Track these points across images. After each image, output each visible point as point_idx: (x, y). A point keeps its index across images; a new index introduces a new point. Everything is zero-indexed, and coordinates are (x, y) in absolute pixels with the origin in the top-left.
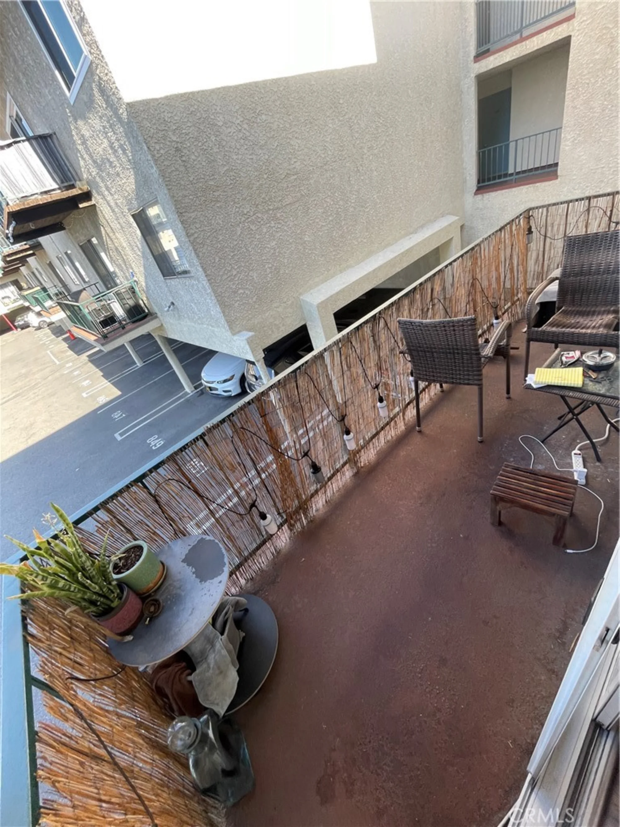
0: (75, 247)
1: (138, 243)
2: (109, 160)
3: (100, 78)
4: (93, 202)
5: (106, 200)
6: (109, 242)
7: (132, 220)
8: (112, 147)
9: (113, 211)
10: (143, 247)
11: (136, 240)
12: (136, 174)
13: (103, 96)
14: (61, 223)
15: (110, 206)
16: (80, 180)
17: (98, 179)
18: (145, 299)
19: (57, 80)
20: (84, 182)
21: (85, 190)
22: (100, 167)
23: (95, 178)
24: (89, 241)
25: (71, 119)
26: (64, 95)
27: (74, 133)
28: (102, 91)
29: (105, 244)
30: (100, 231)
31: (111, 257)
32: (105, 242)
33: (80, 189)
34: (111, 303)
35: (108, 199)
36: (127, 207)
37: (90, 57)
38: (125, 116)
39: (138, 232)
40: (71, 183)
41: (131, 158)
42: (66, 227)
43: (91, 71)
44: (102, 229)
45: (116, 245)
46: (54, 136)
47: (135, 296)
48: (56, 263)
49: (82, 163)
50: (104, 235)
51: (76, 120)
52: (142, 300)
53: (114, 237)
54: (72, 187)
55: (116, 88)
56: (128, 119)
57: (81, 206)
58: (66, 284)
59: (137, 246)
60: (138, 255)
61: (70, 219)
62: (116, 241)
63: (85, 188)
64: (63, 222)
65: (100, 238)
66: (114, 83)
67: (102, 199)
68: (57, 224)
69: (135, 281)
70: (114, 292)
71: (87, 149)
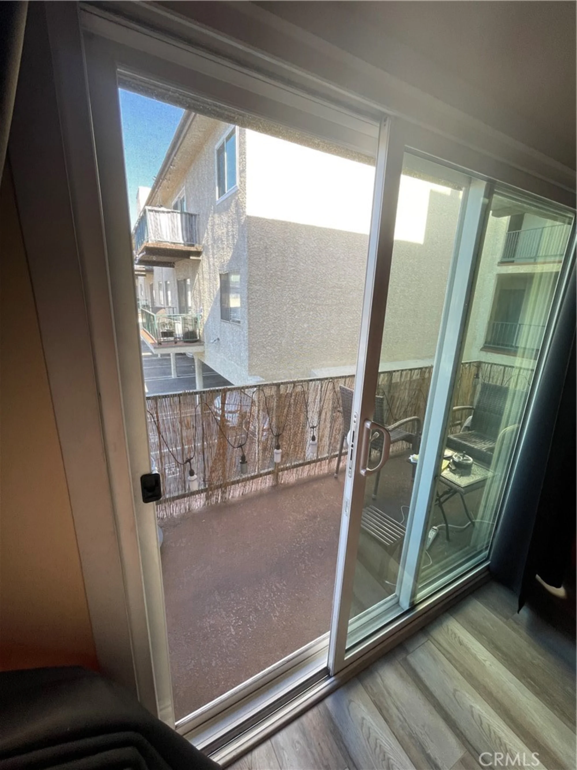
0: (174, 280)
1: (215, 292)
2: (222, 239)
3: (239, 199)
4: (200, 258)
5: (209, 260)
6: (197, 285)
7: (218, 277)
8: (227, 234)
9: (210, 268)
10: (217, 295)
11: (214, 290)
12: (234, 252)
13: (236, 207)
14: (174, 263)
15: (209, 264)
16: (199, 244)
17: (210, 247)
18: (202, 329)
19: (215, 191)
20: (201, 246)
21: (199, 250)
22: (215, 241)
23: (209, 245)
24: (185, 280)
25: (212, 211)
26: (215, 199)
27: (210, 219)
28: (237, 205)
29: (194, 285)
30: (195, 276)
31: (193, 295)
32: (195, 284)
33: (196, 248)
34: (177, 323)
35: (210, 260)
36: (219, 268)
37: (239, 188)
38: (243, 221)
39: (219, 286)
40: (193, 243)
41: (235, 243)
42: (176, 267)
43: (236, 194)
44: (197, 276)
45: (201, 288)
46: (198, 217)
47: (195, 325)
48: (156, 286)
49: (206, 235)
50: (196, 279)
51: (214, 213)
52: (199, 330)
53: (202, 283)
54: (193, 246)
55: (245, 206)
56: (244, 223)
57: (191, 258)
58: (155, 301)
59: (213, 293)
60: (211, 300)
61: (181, 263)
62: (202, 286)
63: (200, 249)
64: (176, 263)
65: (193, 280)
66: (245, 203)
67: (207, 258)
68: (171, 263)
69: (201, 315)
70: (183, 317)
71: (212, 229)
